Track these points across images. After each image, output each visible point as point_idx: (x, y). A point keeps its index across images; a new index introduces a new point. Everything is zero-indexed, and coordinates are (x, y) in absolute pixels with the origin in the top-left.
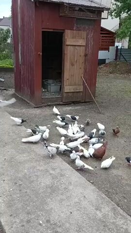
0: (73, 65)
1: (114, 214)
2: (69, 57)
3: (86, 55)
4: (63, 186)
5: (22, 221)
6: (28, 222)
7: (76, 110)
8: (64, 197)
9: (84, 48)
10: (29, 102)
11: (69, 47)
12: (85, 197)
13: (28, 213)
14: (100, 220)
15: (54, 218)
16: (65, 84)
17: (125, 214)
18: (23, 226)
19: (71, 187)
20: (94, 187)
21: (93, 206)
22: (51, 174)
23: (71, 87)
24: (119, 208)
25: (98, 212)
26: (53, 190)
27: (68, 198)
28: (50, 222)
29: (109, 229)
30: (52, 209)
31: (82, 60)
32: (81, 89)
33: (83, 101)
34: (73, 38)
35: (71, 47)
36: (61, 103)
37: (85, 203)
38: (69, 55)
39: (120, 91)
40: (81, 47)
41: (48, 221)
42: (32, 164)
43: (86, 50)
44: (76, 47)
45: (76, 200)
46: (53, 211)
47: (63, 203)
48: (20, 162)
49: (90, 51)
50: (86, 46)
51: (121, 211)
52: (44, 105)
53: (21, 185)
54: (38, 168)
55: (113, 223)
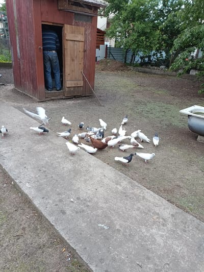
0: (73, 60)
1: (132, 186)
2: (69, 53)
3: (85, 51)
4: (84, 169)
5: (54, 201)
6: (61, 201)
7: (78, 103)
8: (88, 178)
9: (83, 43)
10: (32, 97)
11: (69, 41)
12: (105, 176)
13: (59, 194)
14: (121, 192)
15: (83, 195)
16: (66, 79)
17: (140, 185)
18: (56, 205)
19: (91, 169)
20: (111, 167)
21: (113, 182)
22: (71, 160)
23: (72, 82)
24: (135, 182)
25: (118, 186)
26: (76, 172)
27: (91, 178)
28: (80, 199)
29: (130, 198)
30: (79, 188)
31: (81, 55)
32: (81, 83)
33: (84, 95)
34: (72, 33)
35: (71, 42)
36: (64, 97)
37: (106, 181)
38: (69, 50)
39: (114, 86)
40: (81, 43)
41: (78, 198)
42: (51, 153)
43: (84, 46)
44: (76, 42)
45: (99, 179)
46: (80, 190)
47: (88, 182)
48: (38, 152)
49: (88, 47)
50: (85, 42)
51: (137, 184)
52: (47, 99)
53: (45, 171)
54: (57, 155)
55: (132, 193)
